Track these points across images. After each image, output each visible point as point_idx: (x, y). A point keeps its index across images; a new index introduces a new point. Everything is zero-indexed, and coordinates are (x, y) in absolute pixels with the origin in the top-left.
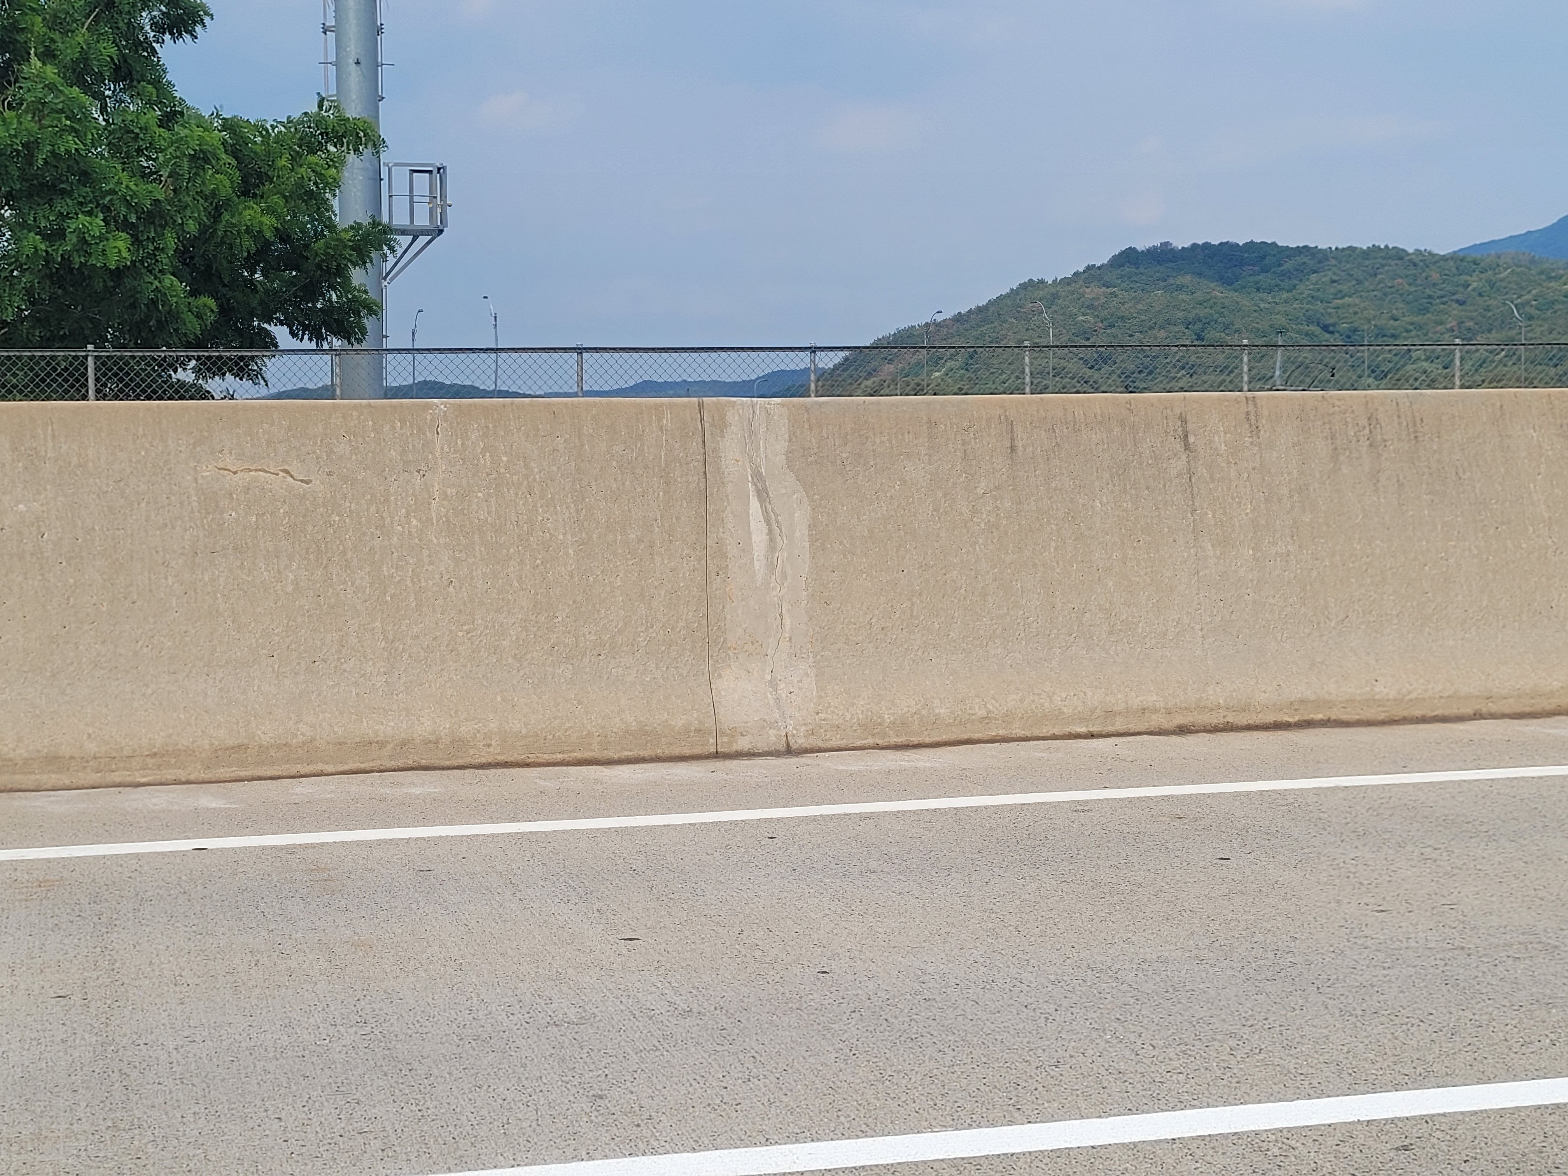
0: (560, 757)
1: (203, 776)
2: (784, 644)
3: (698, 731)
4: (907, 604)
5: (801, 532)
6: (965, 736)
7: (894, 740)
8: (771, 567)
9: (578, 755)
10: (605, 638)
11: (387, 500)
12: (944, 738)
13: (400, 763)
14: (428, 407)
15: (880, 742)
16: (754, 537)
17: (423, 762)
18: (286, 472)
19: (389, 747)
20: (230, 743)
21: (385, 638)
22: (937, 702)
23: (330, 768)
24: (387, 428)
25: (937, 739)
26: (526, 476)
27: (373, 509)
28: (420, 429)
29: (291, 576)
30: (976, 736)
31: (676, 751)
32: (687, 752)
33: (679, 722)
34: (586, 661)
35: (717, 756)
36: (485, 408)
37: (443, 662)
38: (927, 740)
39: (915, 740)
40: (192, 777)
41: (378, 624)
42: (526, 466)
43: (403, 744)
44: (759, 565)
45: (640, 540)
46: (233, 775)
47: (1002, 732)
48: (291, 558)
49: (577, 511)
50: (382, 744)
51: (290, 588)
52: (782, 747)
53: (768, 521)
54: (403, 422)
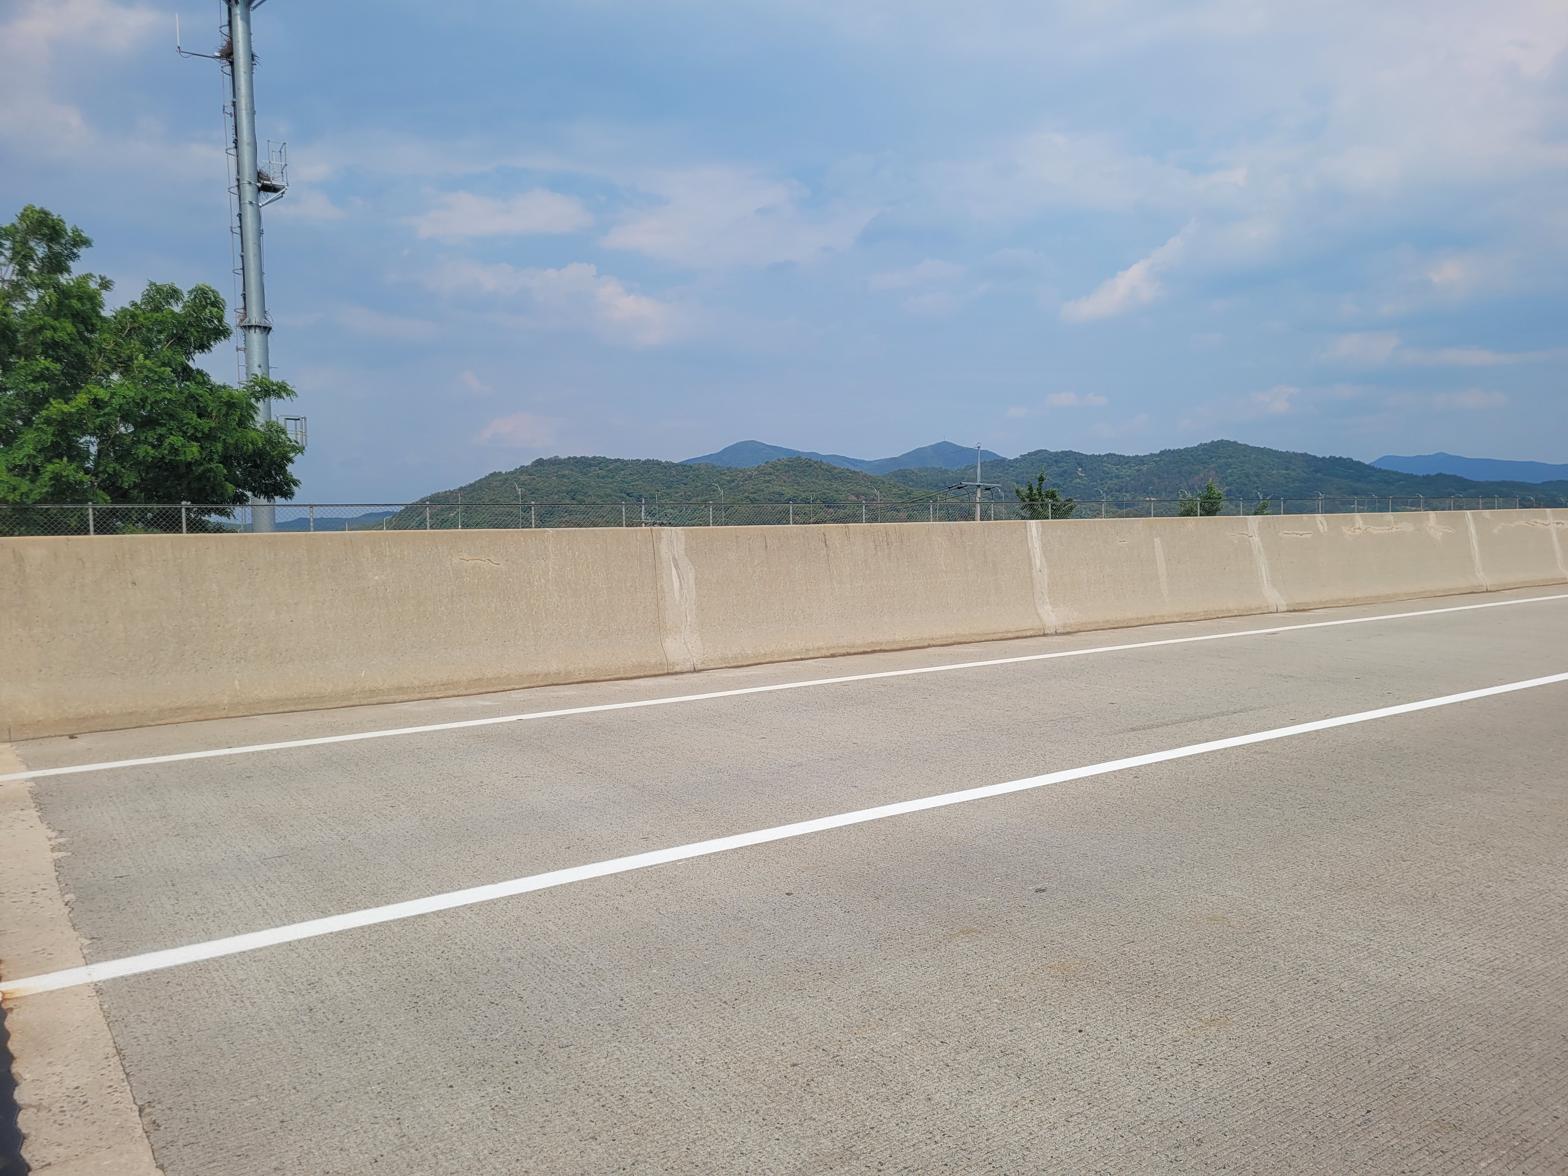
0: (608, 677)
1: (465, 693)
2: (688, 627)
3: (660, 664)
4: (732, 610)
5: (692, 581)
6: (758, 662)
7: (733, 664)
8: (681, 596)
9: (615, 676)
10: (620, 627)
11: (531, 572)
12: (751, 662)
13: (545, 683)
14: (546, 532)
15: (728, 665)
16: (674, 584)
17: (555, 682)
18: (489, 560)
19: (541, 676)
20: (475, 678)
21: (533, 630)
22: (746, 649)
23: (517, 687)
24: (529, 541)
25: (748, 663)
26: (586, 561)
27: (525, 575)
28: (543, 542)
29: (493, 605)
30: (762, 661)
31: (653, 673)
32: (657, 673)
33: (653, 661)
34: (613, 637)
35: (668, 674)
36: (568, 532)
37: (557, 639)
38: (745, 664)
39: (740, 664)
40: (460, 693)
41: (530, 625)
42: (586, 556)
43: (546, 675)
44: (677, 595)
45: (631, 586)
46: (477, 692)
47: (771, 659)
48: (493, 597)
49: (607, 575)
50: (538, 676)
51: (493, 610)
52: (692, 669)
53: (679, 577)
54: (536, 538)
